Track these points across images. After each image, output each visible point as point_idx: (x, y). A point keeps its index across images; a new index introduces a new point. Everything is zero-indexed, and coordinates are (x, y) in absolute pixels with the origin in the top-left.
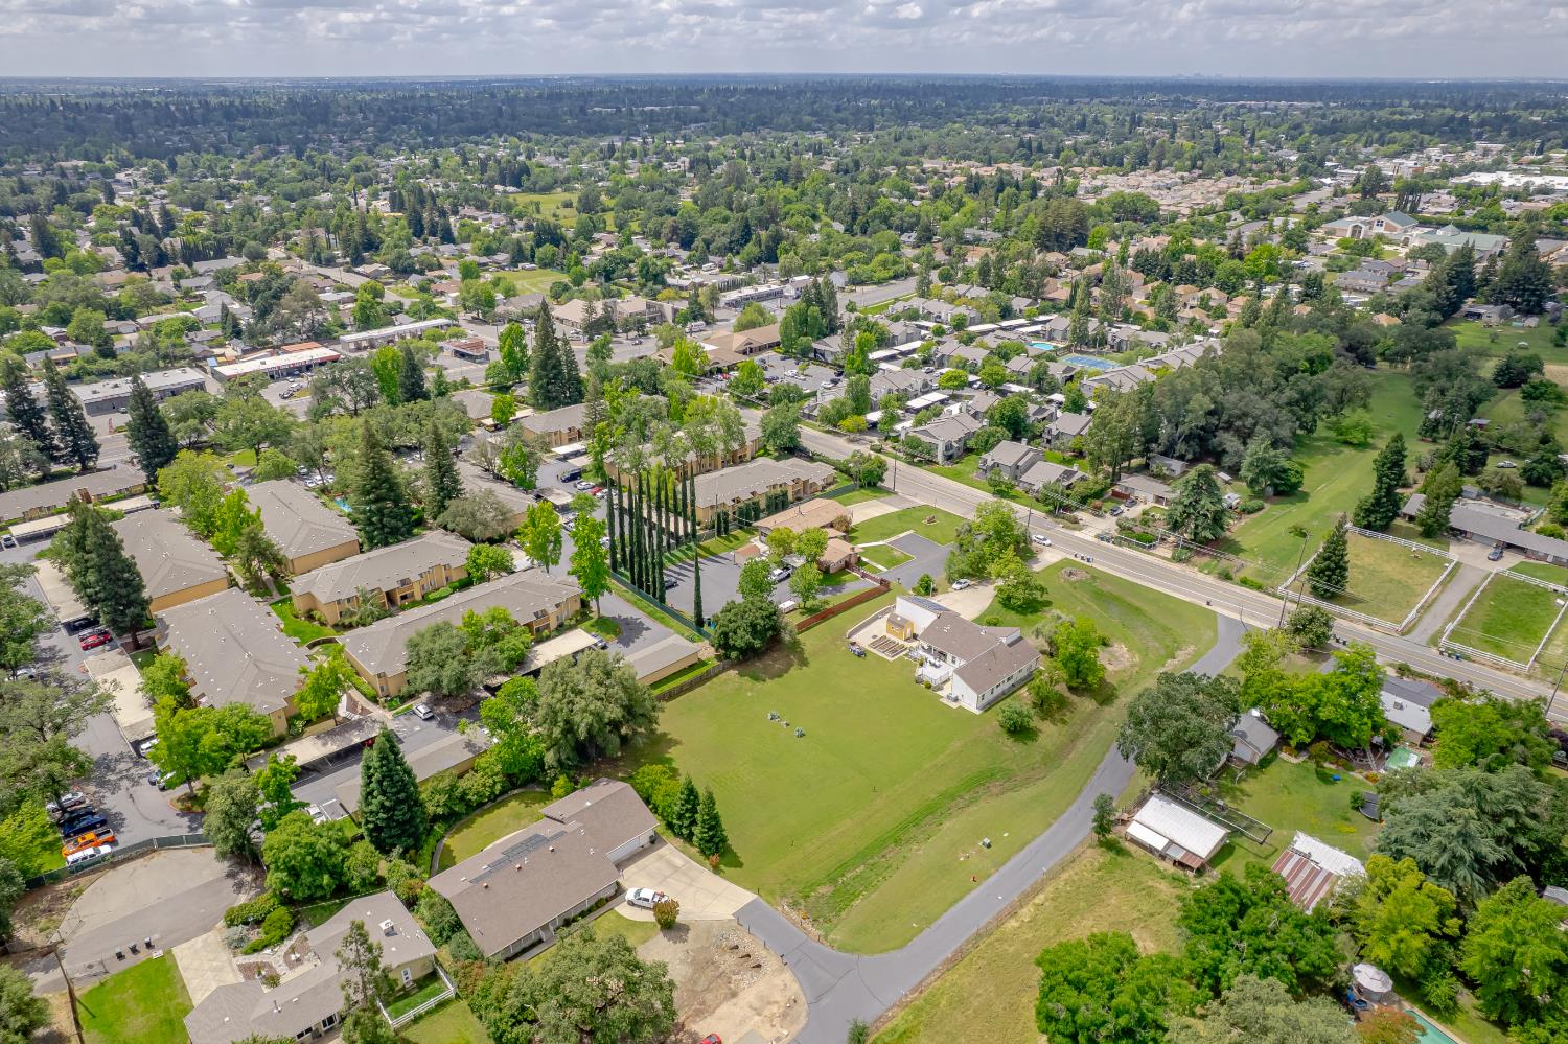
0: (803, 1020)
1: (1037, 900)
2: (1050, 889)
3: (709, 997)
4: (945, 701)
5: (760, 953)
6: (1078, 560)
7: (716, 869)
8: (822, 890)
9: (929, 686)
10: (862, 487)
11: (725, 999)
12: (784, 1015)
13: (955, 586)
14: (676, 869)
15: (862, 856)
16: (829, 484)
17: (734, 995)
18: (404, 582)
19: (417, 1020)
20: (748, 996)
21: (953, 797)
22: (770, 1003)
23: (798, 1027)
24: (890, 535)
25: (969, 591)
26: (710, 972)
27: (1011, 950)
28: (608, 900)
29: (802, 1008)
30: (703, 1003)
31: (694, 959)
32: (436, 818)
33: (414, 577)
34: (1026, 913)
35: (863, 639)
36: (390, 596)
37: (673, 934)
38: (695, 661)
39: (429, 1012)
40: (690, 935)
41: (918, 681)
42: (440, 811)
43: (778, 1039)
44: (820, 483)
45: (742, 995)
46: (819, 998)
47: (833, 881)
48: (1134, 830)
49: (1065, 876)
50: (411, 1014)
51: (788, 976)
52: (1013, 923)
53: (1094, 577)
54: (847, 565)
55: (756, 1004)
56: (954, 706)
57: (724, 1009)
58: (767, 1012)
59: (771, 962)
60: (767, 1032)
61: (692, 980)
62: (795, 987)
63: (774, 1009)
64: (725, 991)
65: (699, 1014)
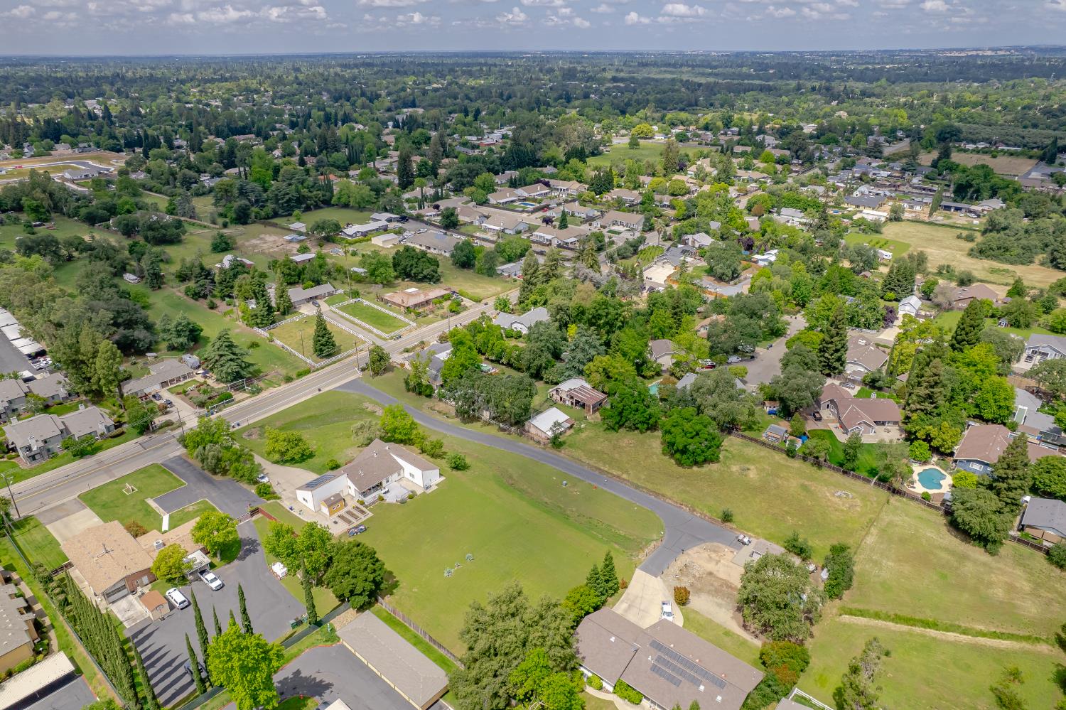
0: (716, 544)
3: (716, 584)
4: (429, 491)
7: (625, 586)
9: (411, 497)
11: (715, 576)
12: (715, 551)
14: (630, 606)
17: (710, 574)
20: (710, 567)
23: (720, 545)
26: (699, 586)
30: (721, 586)
34: (614, 472)
41: (403, 502)
43: (732, 552)
45: (709, 570)
51: (690, 552)
52: (625, 476)
55: (714, 562)
56: (434, 488)
57: (722, 575)
59: (683, 560)
60: (729, 556)
61: (709, 592)
62: (696, 549)
63: (713, 555)
64: (709, 578)
65: (729, 586)
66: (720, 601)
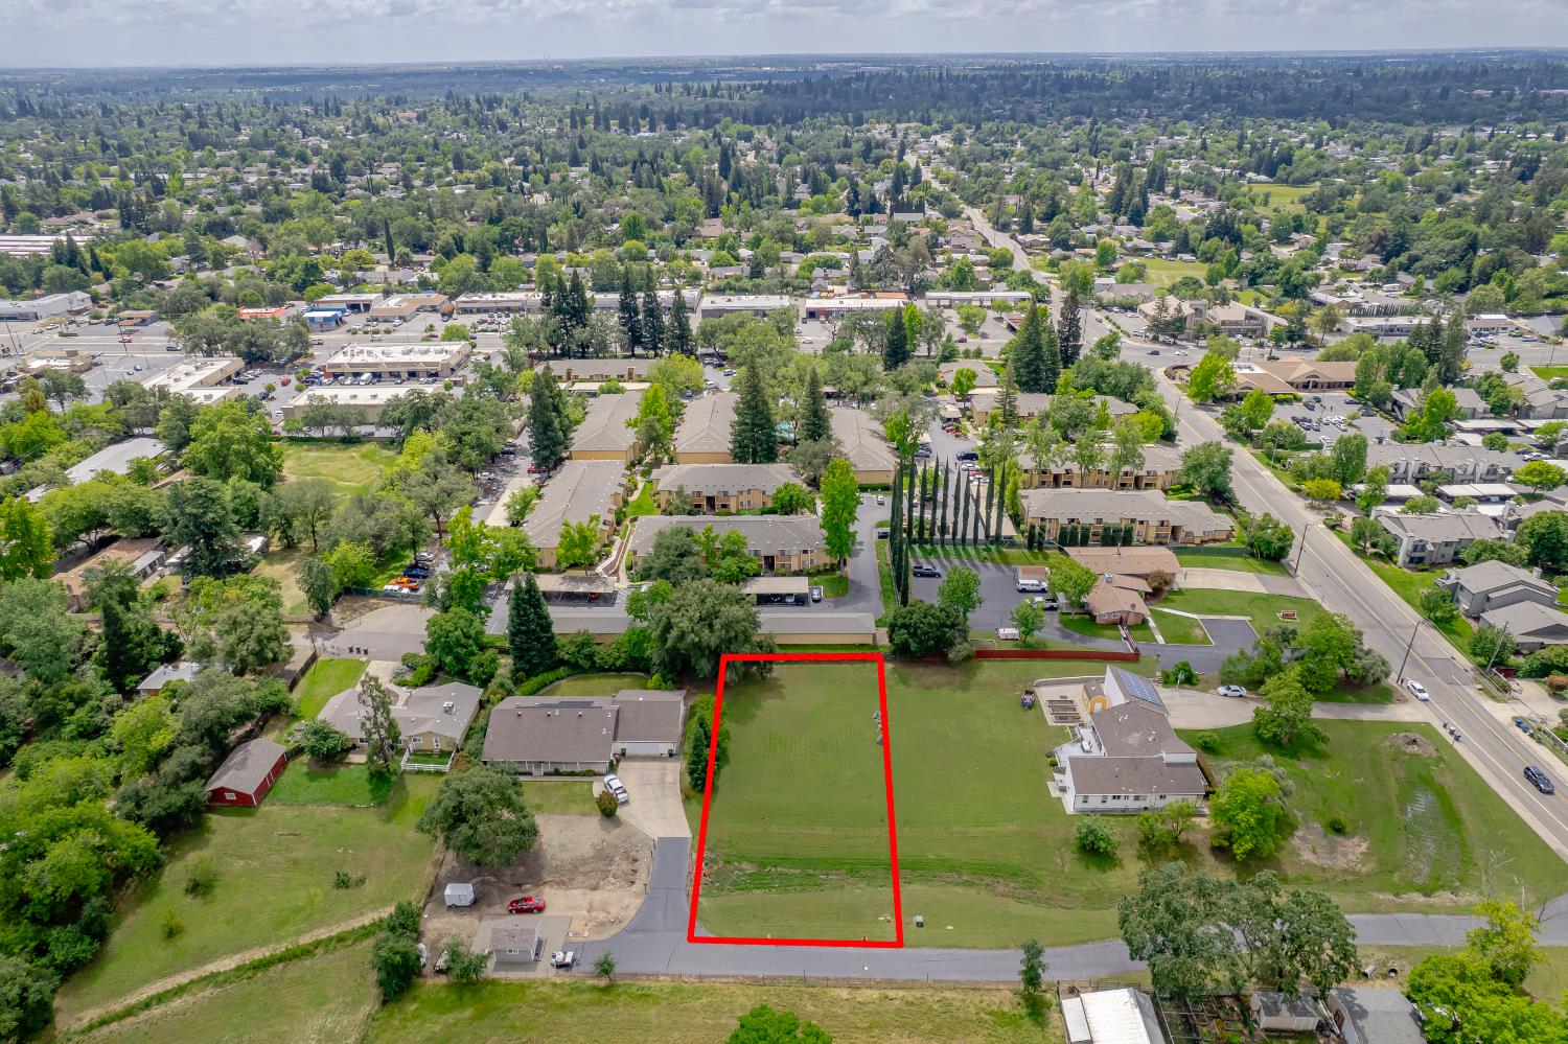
0: (606, 936)
1: (891, 994)
2: (918, 994)
3: (580, 878)
4: (1050, 785)
5: (642, 878)
6: (1445, 733)
7: (687, 798)
8: (744, 865)
9: (1054, 764)
10: (1252, 555)
11: (587, 887)
12: (602, 924)
13: (1222, 690)
14: (663, 782)
15: (808, 863)
16: (1215, 540)
17: (595, 889)
18: (726, 493)
19: (419, 772)
20: (598, 896)
21: (952, 869)
22: (604, 910)
23: (598, 938)
24: (1213, 613)
25: (1235, 702)
26: (600, 865)
27: (810, 1008)
28: (595, 775)
29: (616, 929)
30: (571, 880)
31: (602, 849)
32: (562, 662)
33: (732, 492)
34: (868, 995)
35: (1046, 694)
36: (711, 500)
37: (607, 823)
38: (869, 641)
39: (429, 773)
40: (617, 831)
41: (1050, 755)
42: (566, 657)
43: (575, 934)
44: (1198, 533)
45: (598, 893)
46: (634, 931)
47: (762, 865)
48: (1070, 1005)
49: (948, 994)
50: (417, 766)
51: (638, 902)
52: (844, 993)
53: (1440, 759)
54: (1121, 622)
55: (595, 904)
56: (1055, 793)
57: (577, 892)
58: (594, 914)
59: (638, 887)
60: (577, 926)
61: (584, 862)
62: (632, 912)
63: (602, 916)
64: (594, 882)
65: (561, 884)
66: (566, 856)
